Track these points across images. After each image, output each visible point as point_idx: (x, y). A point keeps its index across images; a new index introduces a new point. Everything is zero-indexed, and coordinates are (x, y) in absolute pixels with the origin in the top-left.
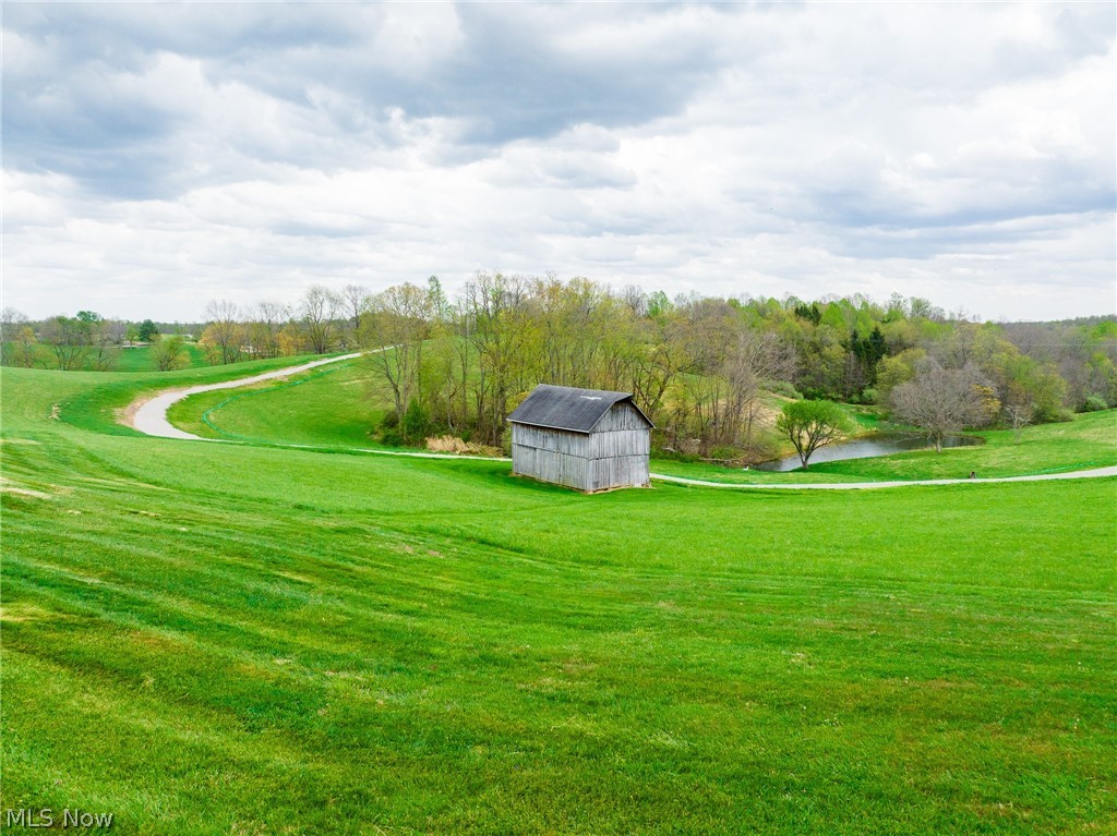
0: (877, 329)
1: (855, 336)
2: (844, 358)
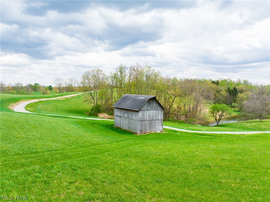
0: (235, 87)
1: (229, 89)
2: (226, 95)
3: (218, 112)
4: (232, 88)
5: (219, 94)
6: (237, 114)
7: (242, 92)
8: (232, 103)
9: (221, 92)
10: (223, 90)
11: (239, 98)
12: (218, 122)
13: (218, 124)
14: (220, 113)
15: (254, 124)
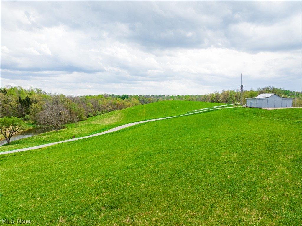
0: (27, 96)
1: (20, 98)
2: (17, 105)
3: (8, 126)
4: (23, 98)
5: (7, 105)
6: (31, 127)
7: (35, 101)
8: (25, 115)
9: (11, 103)
10: (12, 100)
11: (32, 108)
12: (9, 140)
13: (8, 142)
14: (11, 128)
15: (50, 135)
